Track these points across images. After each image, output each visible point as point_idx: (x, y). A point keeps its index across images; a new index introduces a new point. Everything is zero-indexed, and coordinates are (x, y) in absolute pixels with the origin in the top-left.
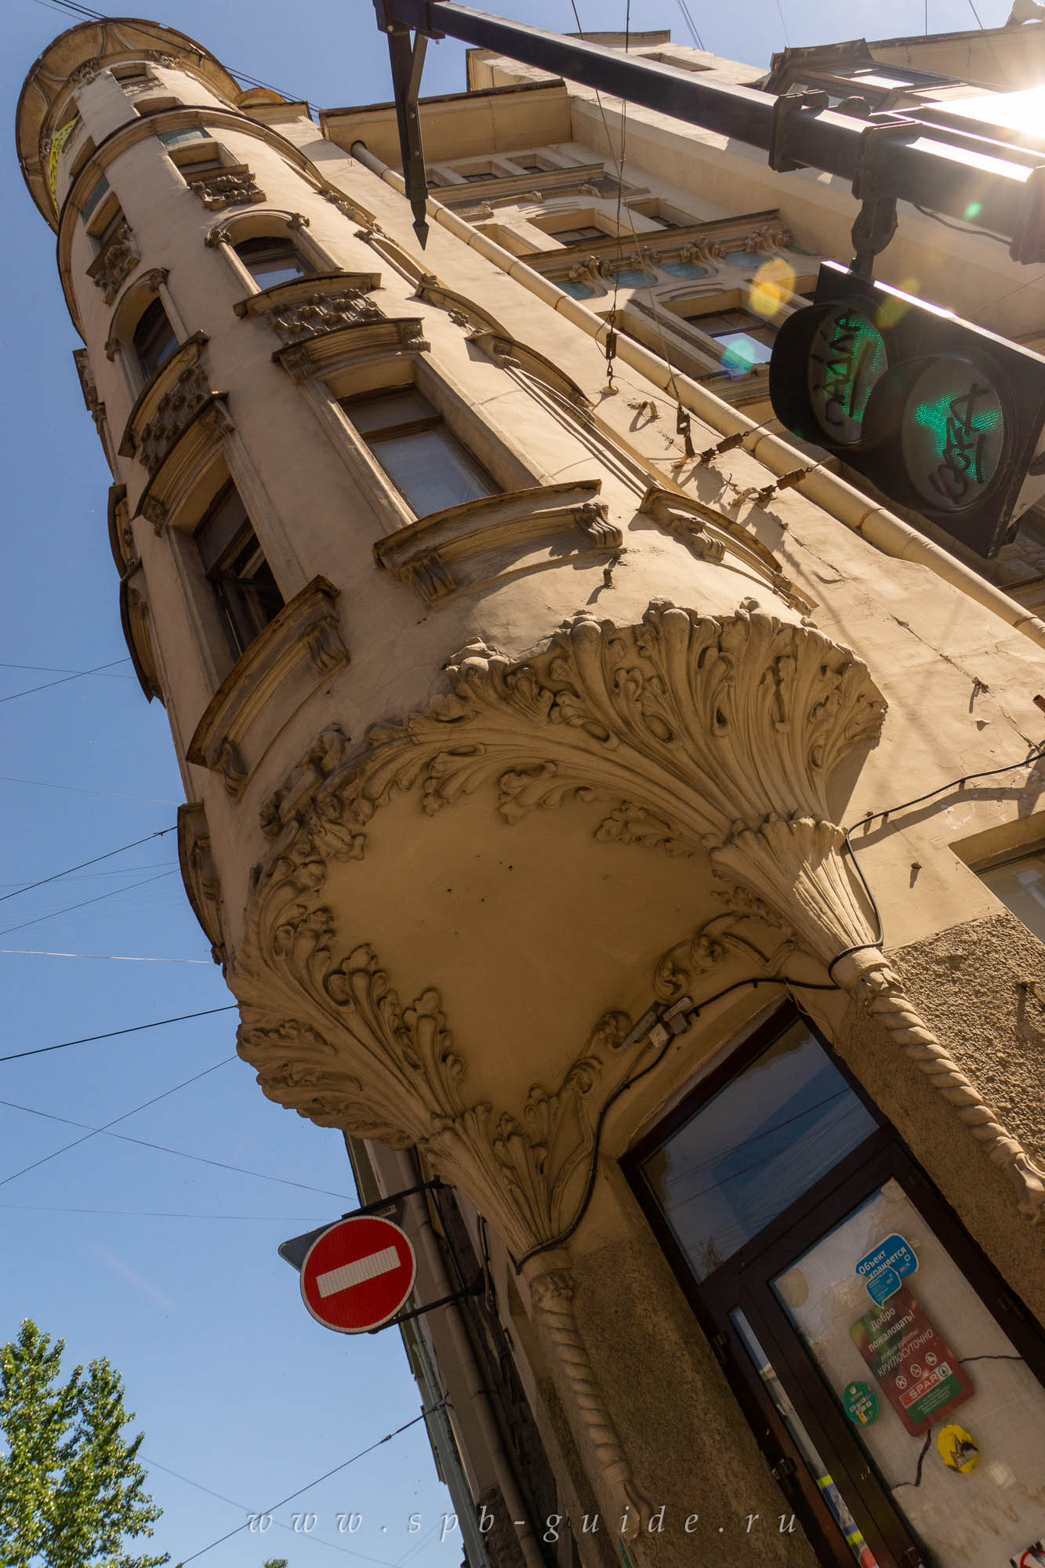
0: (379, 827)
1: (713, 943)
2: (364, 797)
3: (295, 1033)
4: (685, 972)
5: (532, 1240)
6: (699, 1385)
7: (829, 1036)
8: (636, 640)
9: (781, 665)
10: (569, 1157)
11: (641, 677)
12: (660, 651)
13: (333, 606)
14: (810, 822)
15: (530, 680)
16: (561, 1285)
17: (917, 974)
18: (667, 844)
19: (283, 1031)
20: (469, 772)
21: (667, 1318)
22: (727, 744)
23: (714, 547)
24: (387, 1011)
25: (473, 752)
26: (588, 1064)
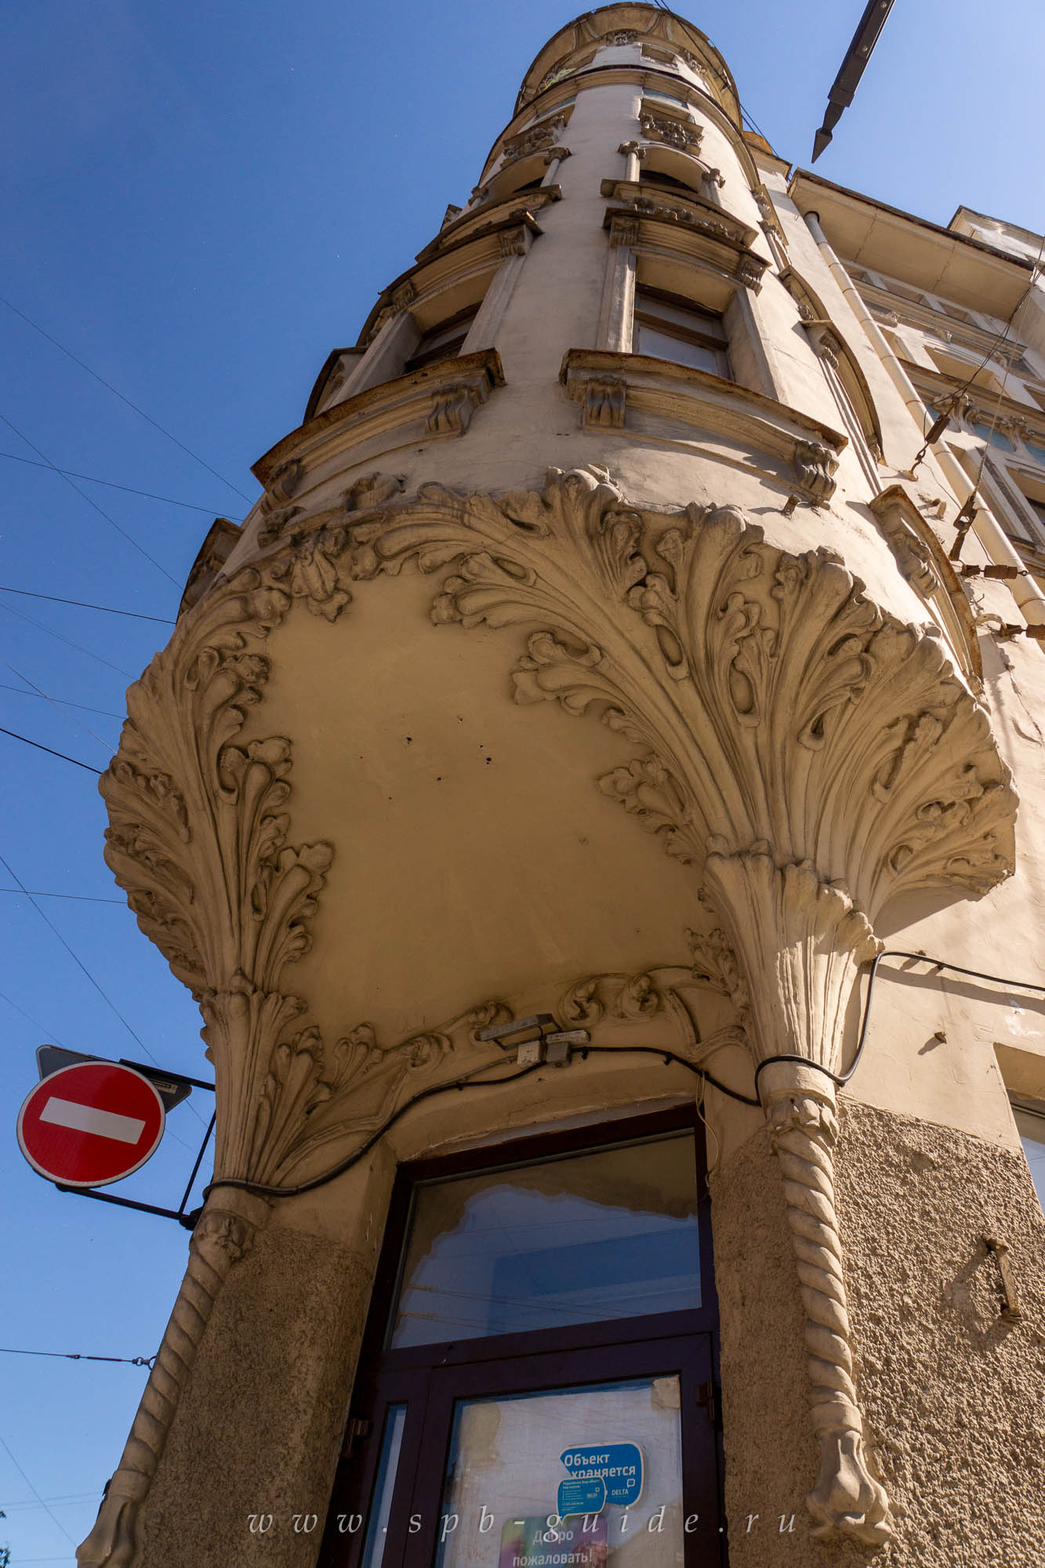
0: (372, 597)
1: (652, 990)
2: (376, 549)
3: (161, 790)
4: (603, 1006)
5: (243, 1170)
6: (297, 1458)
7: (711, 1160)
8: (778, 570)
9: (923, 720)
10: (349, 1120)
11: (756, 617)
12: (796, 602)
13: (489, 392)
14: (847, 902)
15: (631, 533)
16: (235, 1237)
17: (863, 1143)
18: (670, 833)
19: (153, 782)
20: (502, 597)
21: (320, 1358)
22: (807, 760)
23: (926, 579)
24: (267, 832)
25: (521, 578)
26: (438, 1042)
